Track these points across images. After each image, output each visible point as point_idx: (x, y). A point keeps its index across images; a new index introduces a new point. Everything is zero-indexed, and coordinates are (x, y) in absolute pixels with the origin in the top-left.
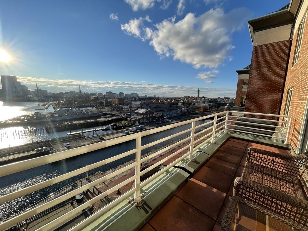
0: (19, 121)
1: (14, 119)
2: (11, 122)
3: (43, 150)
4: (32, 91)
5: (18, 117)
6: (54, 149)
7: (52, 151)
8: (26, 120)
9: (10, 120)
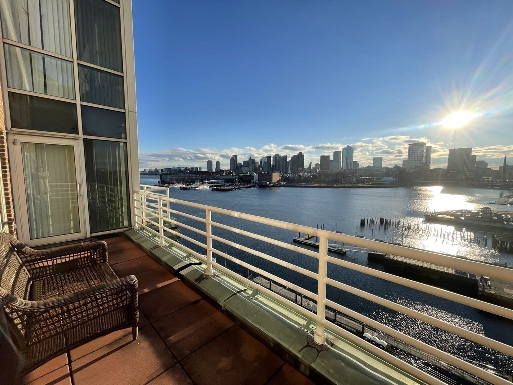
0: (452, 217)
1: (447, 213)
2: (442, 216)
3: (469, 275)
4: (494, 169)
5: (453, 210)
6: (490, 283)
7: (485, 284)
8: (463, 218)
9: (440, 213)
